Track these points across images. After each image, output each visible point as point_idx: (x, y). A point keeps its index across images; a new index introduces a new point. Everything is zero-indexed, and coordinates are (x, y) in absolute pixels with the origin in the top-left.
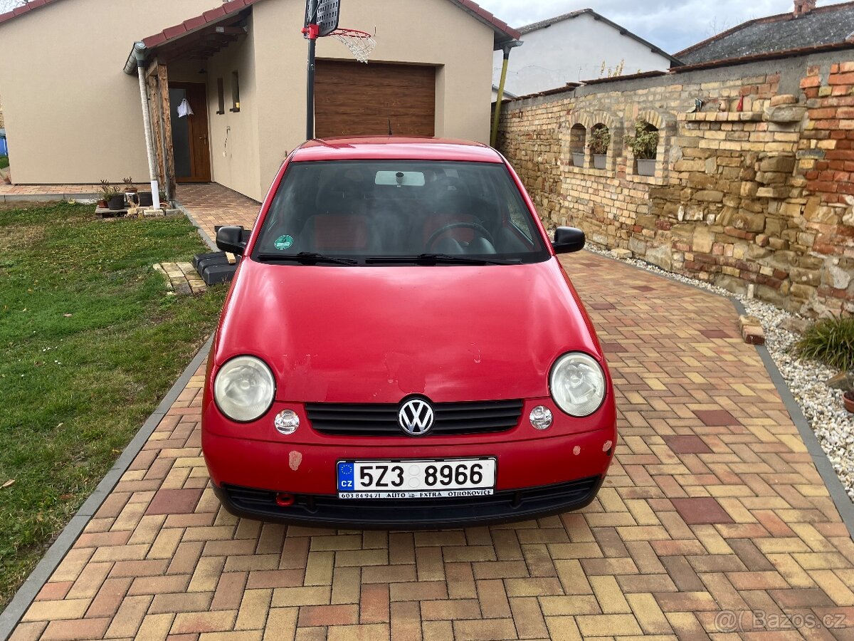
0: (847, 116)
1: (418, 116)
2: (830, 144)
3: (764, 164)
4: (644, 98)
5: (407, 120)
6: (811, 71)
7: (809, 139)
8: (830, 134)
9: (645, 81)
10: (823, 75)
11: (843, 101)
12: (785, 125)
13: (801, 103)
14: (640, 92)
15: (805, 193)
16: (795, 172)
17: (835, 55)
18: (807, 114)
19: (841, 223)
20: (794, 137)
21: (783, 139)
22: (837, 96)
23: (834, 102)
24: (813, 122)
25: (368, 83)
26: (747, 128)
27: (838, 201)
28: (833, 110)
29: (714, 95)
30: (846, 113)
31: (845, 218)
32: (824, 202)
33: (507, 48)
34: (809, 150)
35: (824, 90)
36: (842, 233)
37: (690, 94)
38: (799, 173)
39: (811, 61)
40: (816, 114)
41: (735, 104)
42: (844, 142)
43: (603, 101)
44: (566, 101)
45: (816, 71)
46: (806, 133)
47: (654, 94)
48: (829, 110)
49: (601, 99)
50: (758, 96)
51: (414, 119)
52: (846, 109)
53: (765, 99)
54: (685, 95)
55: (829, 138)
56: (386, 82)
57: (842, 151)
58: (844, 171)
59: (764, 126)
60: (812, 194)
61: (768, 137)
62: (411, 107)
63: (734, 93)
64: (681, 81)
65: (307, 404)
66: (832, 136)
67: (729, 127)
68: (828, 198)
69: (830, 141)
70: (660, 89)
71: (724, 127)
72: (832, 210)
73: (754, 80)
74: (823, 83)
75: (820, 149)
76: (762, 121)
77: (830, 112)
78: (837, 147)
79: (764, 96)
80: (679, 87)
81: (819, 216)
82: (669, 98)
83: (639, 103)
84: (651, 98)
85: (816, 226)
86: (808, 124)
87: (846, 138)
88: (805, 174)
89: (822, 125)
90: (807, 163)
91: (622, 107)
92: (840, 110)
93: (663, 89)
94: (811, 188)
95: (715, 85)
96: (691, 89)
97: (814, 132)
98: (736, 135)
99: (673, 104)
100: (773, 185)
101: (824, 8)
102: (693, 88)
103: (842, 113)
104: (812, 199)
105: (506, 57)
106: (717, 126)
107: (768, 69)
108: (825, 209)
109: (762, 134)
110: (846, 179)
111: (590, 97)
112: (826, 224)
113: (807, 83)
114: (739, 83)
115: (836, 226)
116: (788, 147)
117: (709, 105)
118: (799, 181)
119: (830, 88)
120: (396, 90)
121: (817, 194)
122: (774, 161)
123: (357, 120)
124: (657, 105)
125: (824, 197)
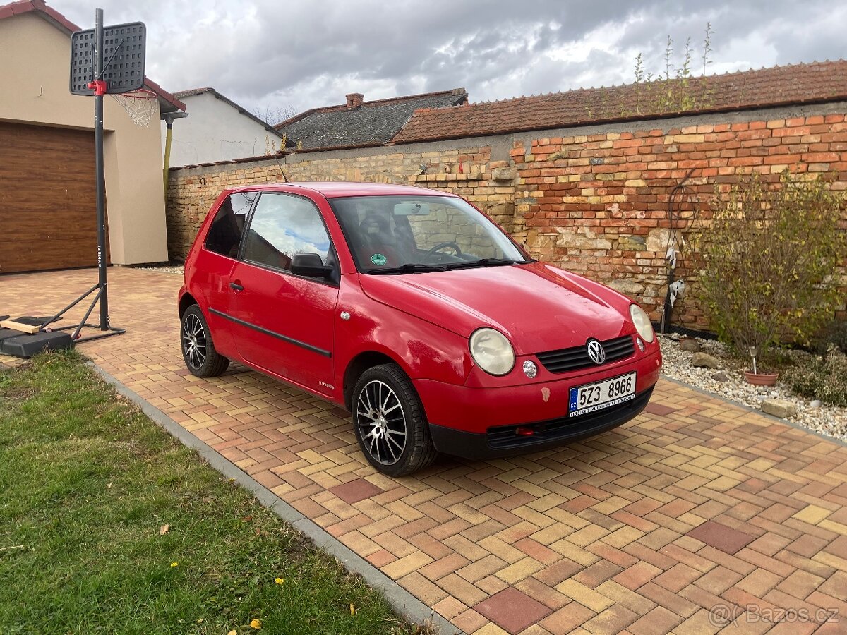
0: (549, 175)
1: (86, 182)
2: (540, 194)
3: (494, 209)
4: (367, 165)
5: (77, 185)
6: (517, 144)
7: (523, 191)
8: (538, 187)
9: (365, 150)
10: (527, 147)
11: (544, 165)
12: (501, 182)
13: (511, 167)
14: (360, 159)
15: (524, 228)
16: (515, 214)
17: (534, 134)
18: (518, 174)
19: (555, 246)
20: (511, 190)
21: (503, 192)
22: (539, 162)
23: (538, 165)
24: (524, 180)
25: (28, 146)
26: (471, 185)
27: (551, 232)
28: (538, 171)
29: (435, 161)
30: (548, 172)
31: (558, 242)
32: (541, 233)
33: (170, 118)
34: (526, 199)
35: (528, 158)
36: (558, 253)
37: (412, 161)
38: (519, 215)
39: (516, 137)
40: (525, 174)
41: (456, 168)
42: (549, 191)
43: (320, 167)
44: (273, 167)
45: (521, 144)
46: (520, 187)
47: (376, 161)
48: (535, 171)
49: (317, 165)
50: (473, 162)
51: (84, 185)
52: (548, 170)
53: (480, 164)
54: (407, 162)
55: (538, 189)
56: (50, 145)
57: (548, 198)
58: (552, 211)
59: (485, 183)
60: (530, 228)
61: (490, 191)
62: (79, 172)
63: (453, 160)
64: (402, 151)
65: (538, 355)
66: (540, 188)
67: (455, 185)
68: (544, 230)
69: (539, 192)
70: (380, 157)
71: (449, 185)
72: (548, 238)
73: (469, 151)
74: (527, 153)
75: (533, 197)
76: (483, 180)
77: (535, 172)
78: (545, 196)
79: (479, 162)
80: (401, 156)
81: (539, 243)
82: (392, 164)
83: (360, 168)
84: (373, 164)
85: (538, 250)
86: (520, 181)
87: (550, 189)
88: (524, 216)
89: (531, 181)
90: (524, 208)
91: (343, 171)
92: (543, 171)
93: (385, 157)
94: (530, 225)
95: (436, 154)
96: (413, 157)
97: (526, 186)
98: (462, 190)
99: (396, 169)
100: (504, 224)
101: (370, 103)
102: (415, 157)
103: (545, 172)
104: (531, 232)
105: (169, 127)
106: (444, 185)
107: (480, 143)
108: (542, 238)
109: (485, 189)
110: (555, 217)
111: (305, 164)
112: (544, 248)
113: (515, 153)
114: (456, 152)
115: (552, 249)
116: (508, 197)
117: (430, 169)
118: (520, 220)
119: (534, 156)
120: (61, 154)
121: (534, 228)
122: (503, 207)
123: (18, 185)
124: (381, 170)
125: (541, 230)
